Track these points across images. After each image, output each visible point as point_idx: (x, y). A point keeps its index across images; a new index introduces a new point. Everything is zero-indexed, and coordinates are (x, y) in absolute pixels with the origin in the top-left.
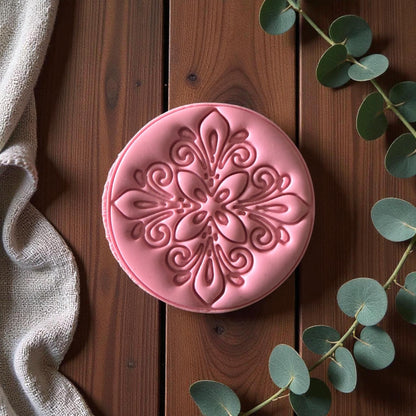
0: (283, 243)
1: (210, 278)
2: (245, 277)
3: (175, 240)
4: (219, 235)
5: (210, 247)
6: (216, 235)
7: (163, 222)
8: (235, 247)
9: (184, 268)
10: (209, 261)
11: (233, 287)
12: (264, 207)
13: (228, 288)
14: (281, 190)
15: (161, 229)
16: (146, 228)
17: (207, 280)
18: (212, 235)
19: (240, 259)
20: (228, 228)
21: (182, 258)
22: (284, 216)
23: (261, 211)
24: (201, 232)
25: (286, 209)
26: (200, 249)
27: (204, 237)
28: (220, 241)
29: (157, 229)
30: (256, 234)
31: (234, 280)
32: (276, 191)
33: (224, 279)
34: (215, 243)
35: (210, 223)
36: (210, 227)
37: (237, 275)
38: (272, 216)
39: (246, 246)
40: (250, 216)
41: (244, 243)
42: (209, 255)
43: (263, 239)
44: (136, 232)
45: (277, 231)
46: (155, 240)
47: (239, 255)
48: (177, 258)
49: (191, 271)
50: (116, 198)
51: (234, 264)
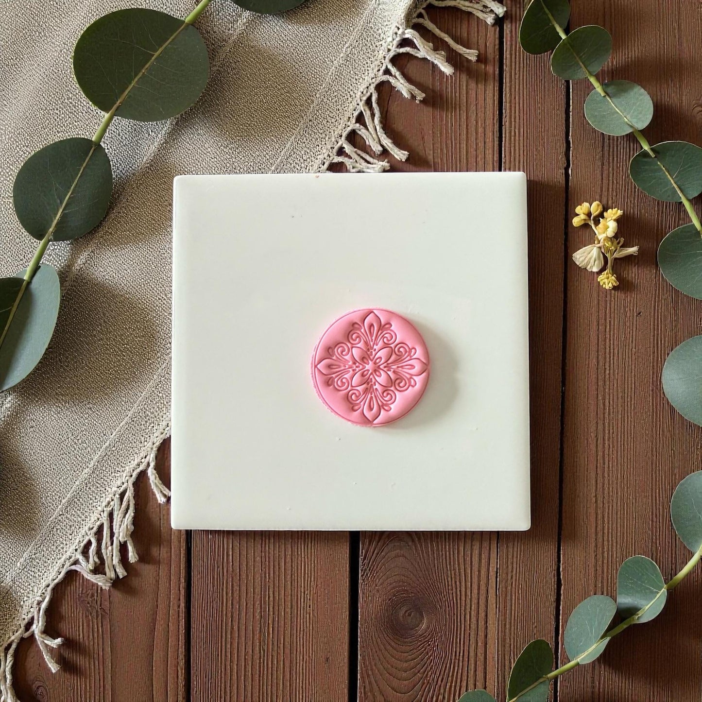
0: (413, 386)
1: (372, 407)
2: (392, 406)
3: (352, 386)
4: (377, 383)
5: (372, 390)
6: (375, 383)
7: (345, 376)
8: (386, 389)
9: (358, 402)
10: (371, 398)
11: (385, 412)
12: (402, 367)
13: (382, 412)
14: (411, 357)
15: (344, 380)
16: (336, 380)
17: (371, 408)
18: (373, 383)
19: (389, 396)
20: (382, 379)
21: (357, 396)
22: (413, 372)
23: (400, 369)
24: (366, 381)
25: (414, 367)
26: (366, 391)
27: (368, 384)
28: (377, 386)
29: (342, 381)
30: (398, 381)
31: (386, 408)
32: (409, 358)
33: (380, 408)
34: (375, 387)
35: (371, 377)
36: (371, 379)
37: (387, 405)
38: (406, 372)
39: (392, 388)
40: (394, 372)
41: (391, 387)
42: (371, 394)
43: (401, 385)
44: (330, 382)
45: (409, 380)
46: (340, 387)
47: (388, 394)
48: (353, 397)
49: (362, 403)
50: (318, 364)
51: (385, 399)
